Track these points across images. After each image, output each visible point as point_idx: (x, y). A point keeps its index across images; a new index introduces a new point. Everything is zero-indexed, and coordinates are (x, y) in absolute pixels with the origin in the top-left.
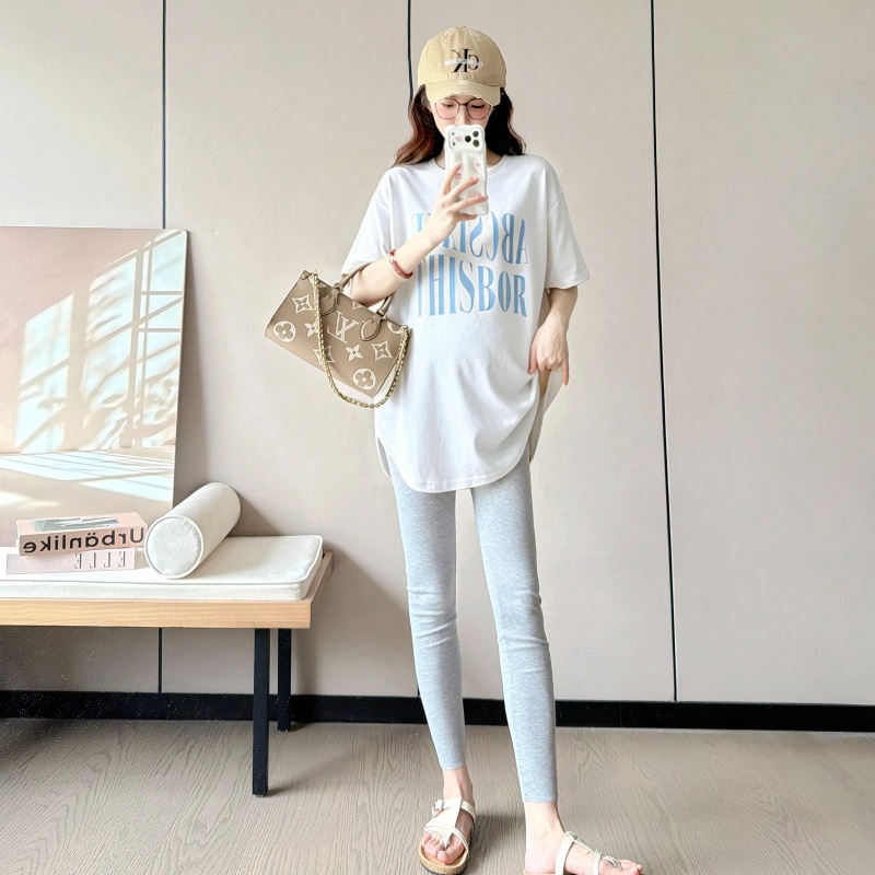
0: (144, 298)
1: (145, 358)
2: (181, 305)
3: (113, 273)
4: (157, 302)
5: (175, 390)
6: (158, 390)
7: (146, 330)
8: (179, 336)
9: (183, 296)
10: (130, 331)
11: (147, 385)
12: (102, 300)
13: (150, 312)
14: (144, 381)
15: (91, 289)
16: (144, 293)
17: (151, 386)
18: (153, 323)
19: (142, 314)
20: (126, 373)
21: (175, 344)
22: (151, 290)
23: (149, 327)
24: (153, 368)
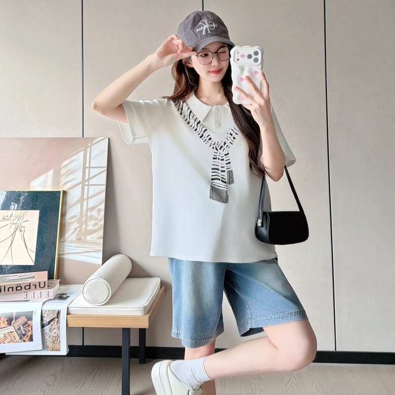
0: (87, 170)
1: (88, 198)
2: (105, 174)
3: (73, 158)
4: (93, 172)
5: (102, 213)
6: (94, 213)
7: (89, 185)
8: (104, 187)
9: (106, 169)
10: (80, 186)
11: (89, 211)
12: (67, 171)
13: (90, 176)
14: (87, 209)
15: (62, 166)
16: (87, 168)
17: (91, 211)
18: (91, 182)
19: (87, 178)
20: (79, 205)
21: (102, 191)
22: (91, 166)
23: (90, 184)
24: (92, 203)
